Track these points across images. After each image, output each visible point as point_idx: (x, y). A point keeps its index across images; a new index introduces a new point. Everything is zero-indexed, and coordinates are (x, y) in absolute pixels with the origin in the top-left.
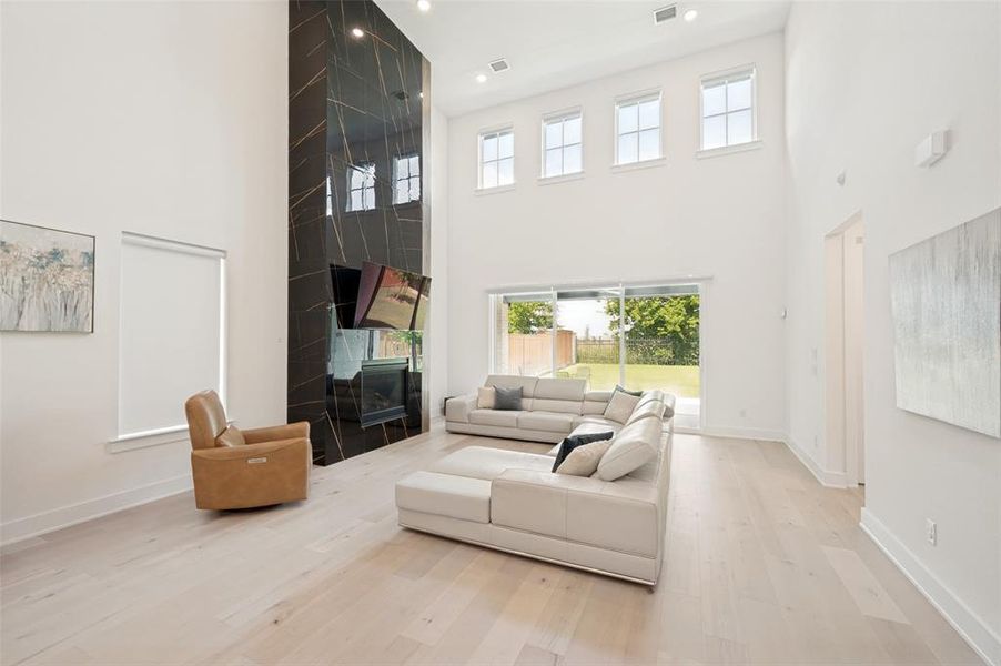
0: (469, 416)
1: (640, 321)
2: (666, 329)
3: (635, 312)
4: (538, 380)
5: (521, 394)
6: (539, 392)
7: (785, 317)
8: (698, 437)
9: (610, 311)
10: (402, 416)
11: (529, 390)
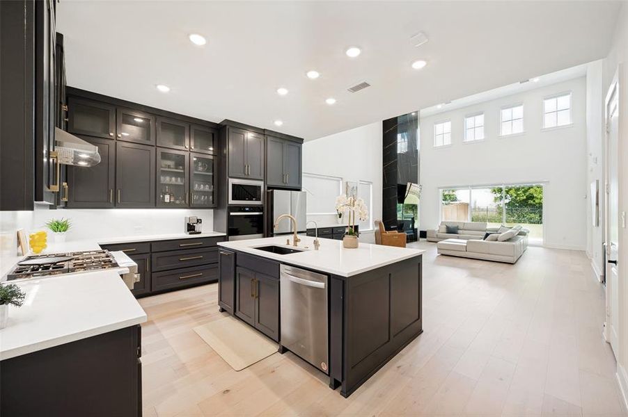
0: (437, 235)
1: (516, 197)
2: (534, 201)
3: (512, 192)
4: (464, 224)
5: (458, 228)
6: (465, 227)
7: (586, 198)
8: (542, 248)
9: (494, 191)
10: (412, 234)
11: (461, 227)
